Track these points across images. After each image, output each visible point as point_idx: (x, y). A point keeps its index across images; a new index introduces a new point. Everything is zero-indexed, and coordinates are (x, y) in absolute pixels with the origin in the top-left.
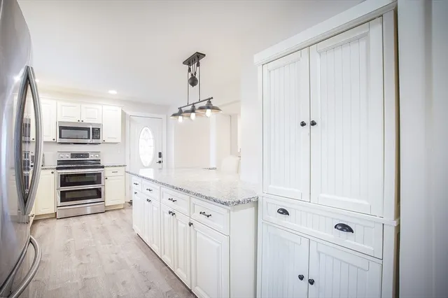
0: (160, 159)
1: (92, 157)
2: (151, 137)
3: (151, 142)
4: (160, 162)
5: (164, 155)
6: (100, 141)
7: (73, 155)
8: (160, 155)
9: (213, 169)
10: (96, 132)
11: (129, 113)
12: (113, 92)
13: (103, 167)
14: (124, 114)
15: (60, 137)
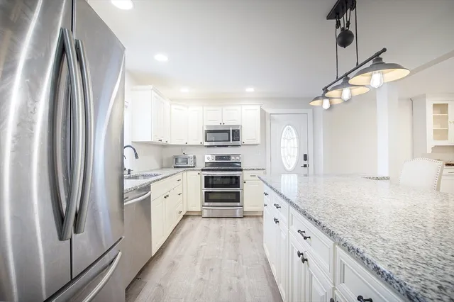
0: (306, 163)
1: (233, 159)
2: (295, 136)
3: (295, 143)
4: (305, 166)
5: (310, 157)
6: (239, 143)
7: (218, 158)
8: (305, 157)
9: (384, 178)
10: (236, 134)
11: (269, 111)
12: (250, 90)
13: (241, 170)
14: (263, 113)
15: (206, 141)
